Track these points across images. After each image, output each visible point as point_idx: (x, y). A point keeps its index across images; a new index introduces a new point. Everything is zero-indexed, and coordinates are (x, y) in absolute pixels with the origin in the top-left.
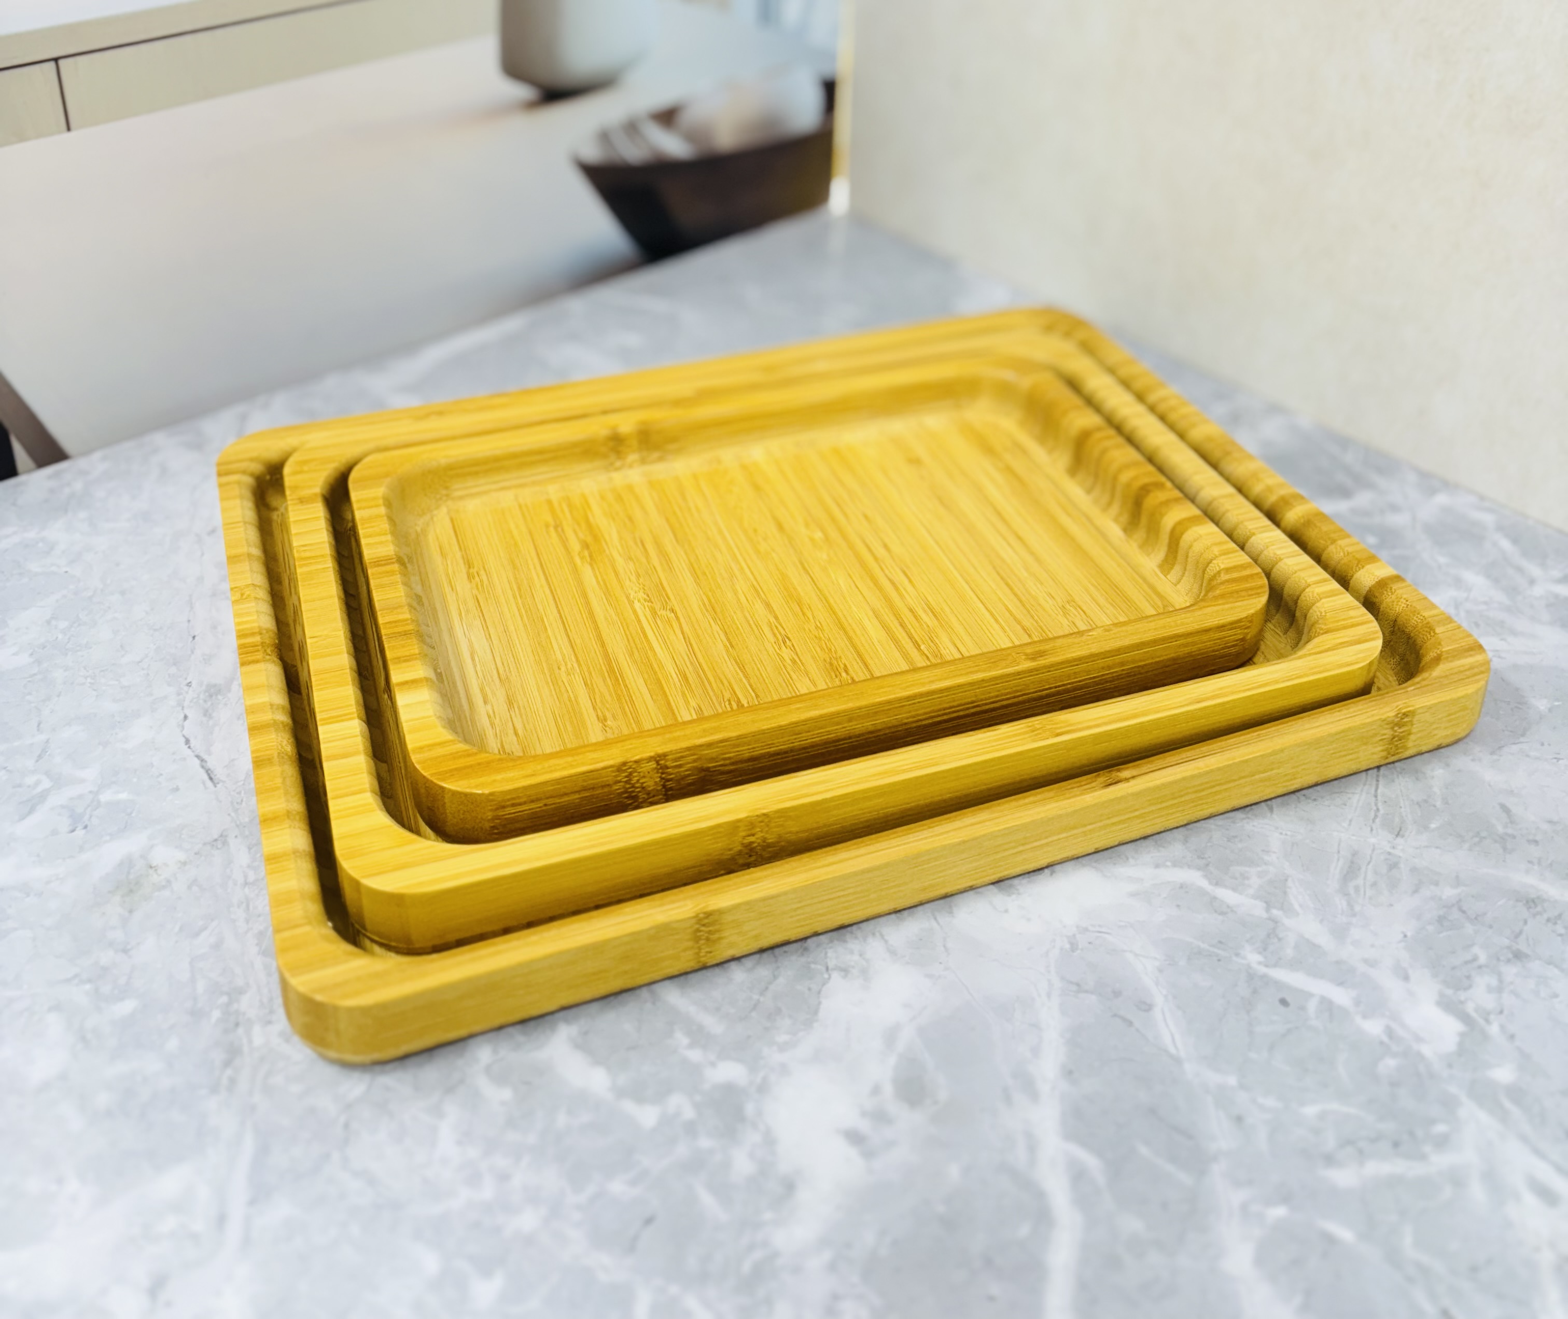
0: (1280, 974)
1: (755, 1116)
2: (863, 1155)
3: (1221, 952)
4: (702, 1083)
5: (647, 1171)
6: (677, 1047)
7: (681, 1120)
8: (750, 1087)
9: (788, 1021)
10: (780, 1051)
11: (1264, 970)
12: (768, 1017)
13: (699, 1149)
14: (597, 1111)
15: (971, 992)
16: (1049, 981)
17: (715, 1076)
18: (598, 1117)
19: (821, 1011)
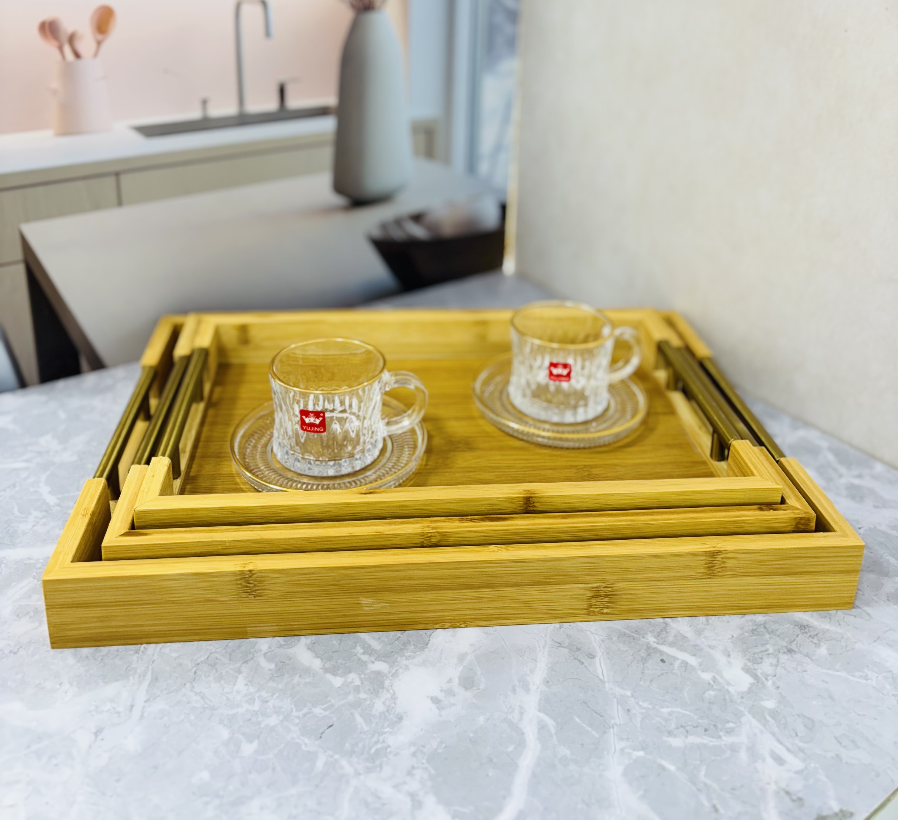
0: (664, 648)
1: (389, 686)
2: (438, 708)
3: (635, 636)
4: (366, 669)
5: (333, 705)
6: (357, 653)
7: (353, 685)
8: (389, 674)
9: (413, 647)
10: (406, 659)
11: (656, 645)
12: (403, 644)
13: (359, 698)
14: (314, 677)
15: (505, 642)
16: (545, 640)
17: (373, 667)
18: (314, 680)
19: (430, 644)
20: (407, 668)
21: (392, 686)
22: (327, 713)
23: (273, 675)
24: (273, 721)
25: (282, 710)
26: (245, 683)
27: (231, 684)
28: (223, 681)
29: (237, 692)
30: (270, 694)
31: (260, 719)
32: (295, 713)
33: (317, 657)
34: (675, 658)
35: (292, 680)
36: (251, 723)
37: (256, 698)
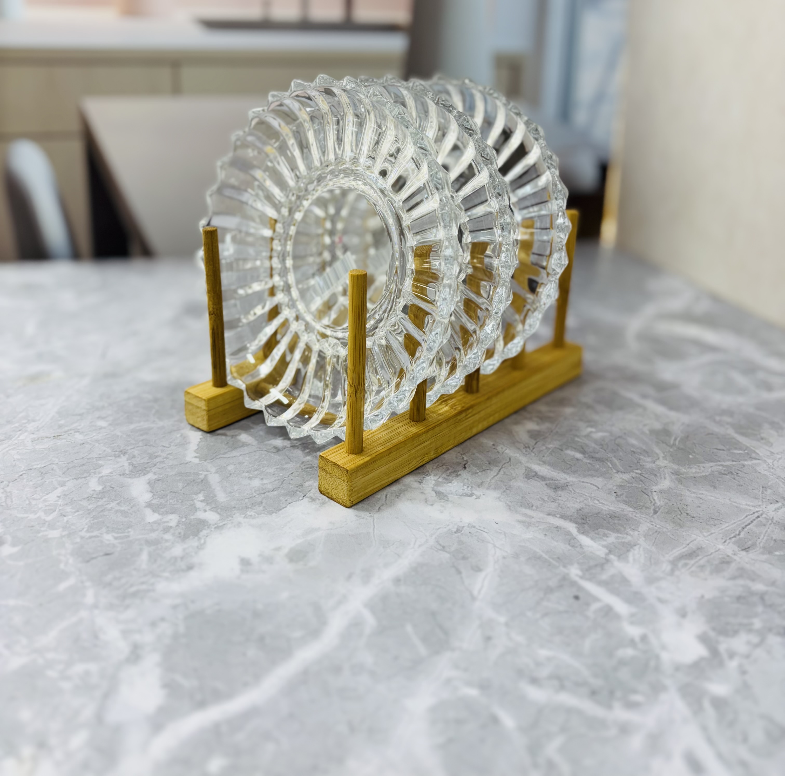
1: (205, 536)
2: (242, 571)
3: (554, 562)
4: (192, 515)
5: (128, 536)
6: (195, 499)
7: (166, 524)
8: (214, 525)
9: (261, 508)
10: (244, 517)
11: (577, 579)
12: (253, 504)
13: (162, 538)
14: (131, 508)
15: (375, 530)
16: (427, 540)
17: (201, 515)
18: (129, 510)
19: (283, 510)
20: (239, 525)
21: (207, 536)
22: (116, 542)
23: (93, 495)
24: (54, 534)
25: (72, 527)
26: (59, 495)
27: (46, 492)
28: (39, 489)
29: (43, 501)
30: (74, 511)
31: (42, 529)
32: (83, 533)
33: (151, 492)
34: (596, 599)
35: (107, 504)
36: (31, 530)
37: (57, 510)
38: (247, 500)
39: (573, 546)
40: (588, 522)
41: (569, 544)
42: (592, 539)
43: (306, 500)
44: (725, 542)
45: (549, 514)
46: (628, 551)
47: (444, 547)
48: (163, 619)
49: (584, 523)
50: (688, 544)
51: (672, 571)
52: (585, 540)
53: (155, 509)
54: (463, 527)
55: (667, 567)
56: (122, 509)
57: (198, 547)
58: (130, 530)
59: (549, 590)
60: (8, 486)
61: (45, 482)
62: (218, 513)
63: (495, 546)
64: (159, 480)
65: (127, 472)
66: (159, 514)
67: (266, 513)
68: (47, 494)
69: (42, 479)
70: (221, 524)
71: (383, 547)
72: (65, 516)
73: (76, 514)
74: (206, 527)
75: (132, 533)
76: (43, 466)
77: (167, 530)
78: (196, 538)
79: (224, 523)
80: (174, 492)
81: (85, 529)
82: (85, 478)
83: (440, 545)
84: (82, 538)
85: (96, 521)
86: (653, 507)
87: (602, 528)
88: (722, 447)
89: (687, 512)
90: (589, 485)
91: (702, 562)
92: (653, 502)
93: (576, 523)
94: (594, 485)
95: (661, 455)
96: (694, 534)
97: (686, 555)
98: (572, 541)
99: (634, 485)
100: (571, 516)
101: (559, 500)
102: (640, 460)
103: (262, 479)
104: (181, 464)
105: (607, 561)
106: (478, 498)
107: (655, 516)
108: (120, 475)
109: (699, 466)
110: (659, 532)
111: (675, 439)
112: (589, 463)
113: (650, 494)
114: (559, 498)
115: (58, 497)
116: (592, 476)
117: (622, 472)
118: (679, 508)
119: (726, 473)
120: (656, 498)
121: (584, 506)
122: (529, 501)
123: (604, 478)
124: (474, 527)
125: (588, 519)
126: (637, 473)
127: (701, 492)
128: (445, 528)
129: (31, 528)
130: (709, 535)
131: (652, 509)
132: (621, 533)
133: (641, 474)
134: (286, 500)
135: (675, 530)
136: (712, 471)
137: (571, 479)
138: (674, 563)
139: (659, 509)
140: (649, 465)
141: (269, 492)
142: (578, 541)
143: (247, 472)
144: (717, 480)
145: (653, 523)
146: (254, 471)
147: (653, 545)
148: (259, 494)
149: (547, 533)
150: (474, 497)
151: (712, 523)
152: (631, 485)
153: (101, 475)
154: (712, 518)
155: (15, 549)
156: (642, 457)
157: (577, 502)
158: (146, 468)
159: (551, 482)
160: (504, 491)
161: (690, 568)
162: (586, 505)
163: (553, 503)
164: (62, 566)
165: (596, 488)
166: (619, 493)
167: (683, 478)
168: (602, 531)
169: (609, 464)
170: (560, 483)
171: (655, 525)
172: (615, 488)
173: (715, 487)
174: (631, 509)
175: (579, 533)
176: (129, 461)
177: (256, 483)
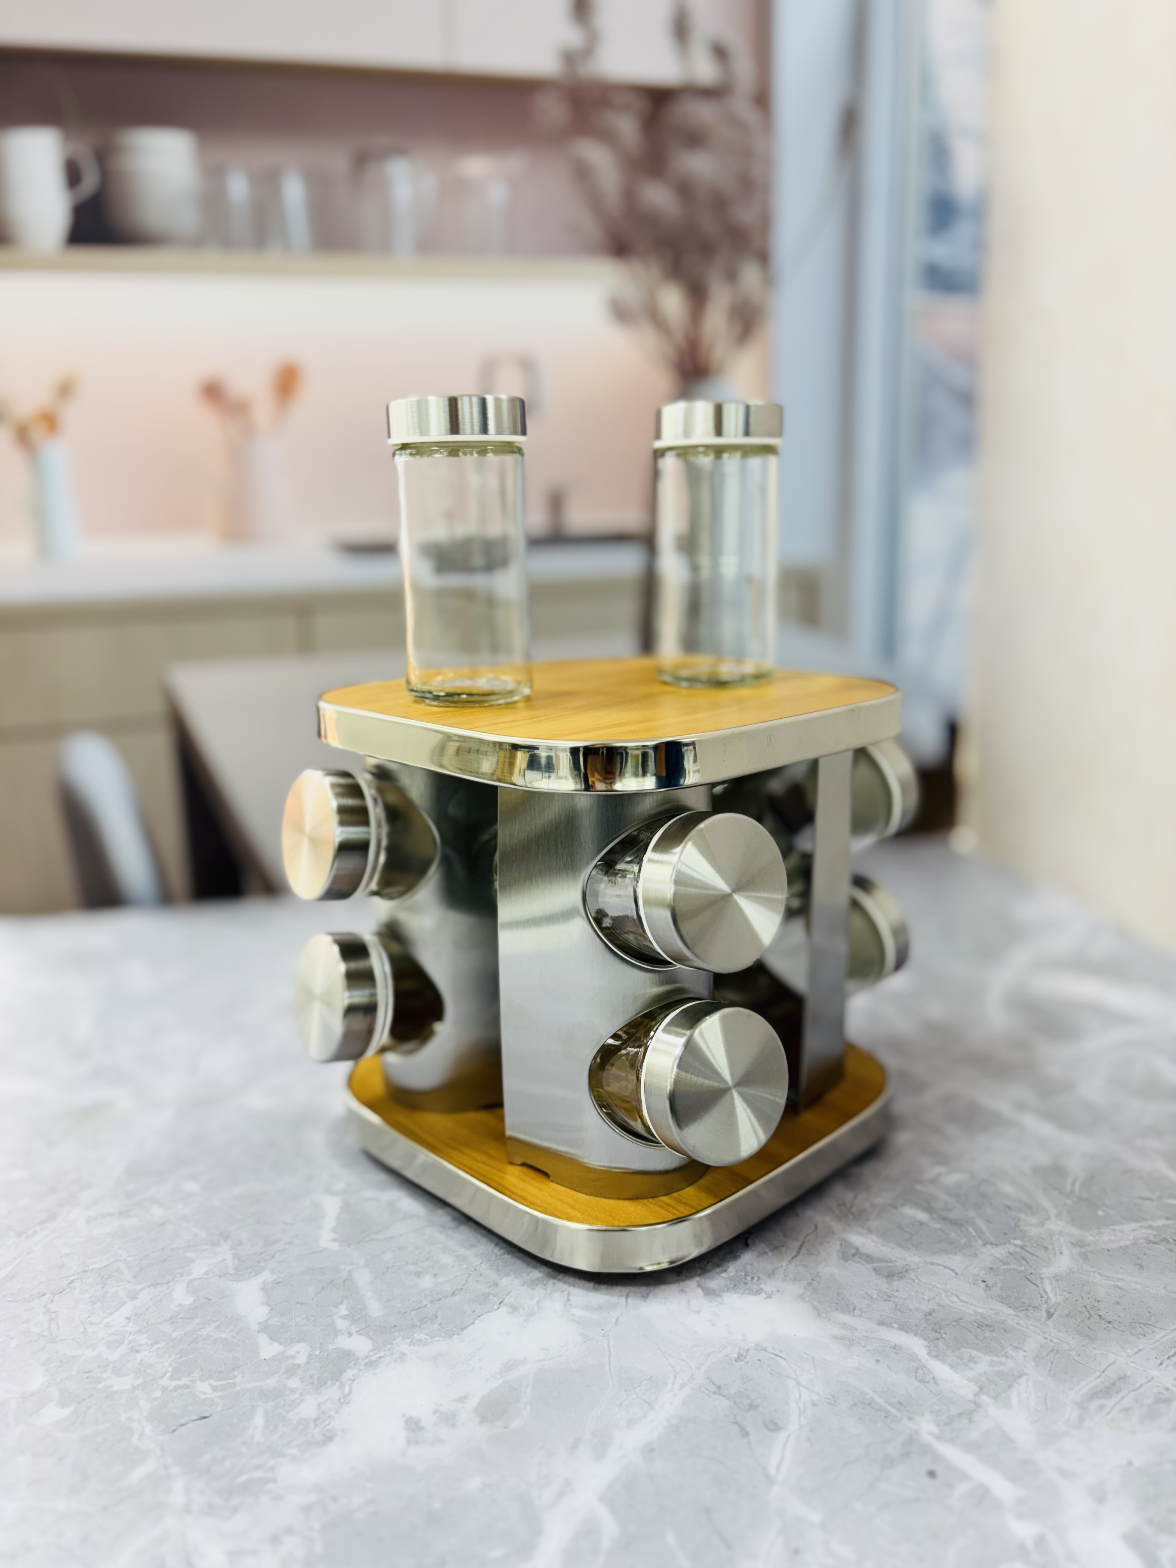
0: (946, 1450)
1: (350, 1379)
2: (408, 1441)
3: (894, 1411)
4: (330, 1343)
5: (234, 1385)
6: (334, 1314)
7: (290, 1361)
8: (364, 1360)
9: (436, 1326)
10: (410, 1344)
11: (931, 1440)
12: (422, 1319)
13: (285, 1386)
14: (238, 1334)
15: (612, 1359)
16: (693, 1374)
17: (344, 1342)
18: (234, 1337)
19: (469, 1329)
20: (401, 1358)
21: (353, 1381)
22: (215, 1395)
23: (178, 1314)
24: (122, 1384)
25: (149, 1371)
26: (128, 1315)
27: (108, 1311)
28: (99, 1304)
29: (105, 1326)
30: (150, 1342)
31: (105, 1375)
32: (165, 1382)
33: (268, 1304)
34: (964, 1476)
35: (201, 1329)
36: (88, 1378)
37: (126, 1342)
38: (413, 1313)
39: (922, 1381)
40: (944, 1335)
41: (916, 1378)
42: (952, 1367)
43: (503, 1309)
44: (1161, 1364)
45: (881, 1323)
46: (1010, 1386)
47: (719, 1387)
48: (289, 1531)
49: (938, 1339)
50: (1104, 1372)
51: (1081, 1419)
52: (940, 1369)
53: (273, 1332)
54: (748, 1350)
55: (1071, 1413)
56: (224, 1336)
57: (339, 1400)
58: (236, 1373)
59: (888, 1462)
60: (52, 1301)
61: (108, 1292)
62: (371, 1339)
63: (799, 1384)
64: (278, 1283)
65: (231, 1272)
66: (281, 1343)
67: (443, 1335)
68: (111, 1314)
69: (102, 1288)
70: (374, 1358)
71: (625, 1391)
72: (137, 1352)
73: (155, 1347)
74: (352, 1364)
75: (239, 1378)
76: (103, 1265)
77: (292, 1371)
78: (338, 1383)
79: (379, 1355)
80: (302, 1303)
81: (168, 1375)
82: (167, 1283)
83: (713, 1383)
84: (164, 1389)
85: (184, 1359)
86: (1045, 1306)
87: (966, 1347)
88: (1147, 1194)
89: (1100, 1313)
90: (941, 1268)
91: (1127, 1402)
92: (1045, 1297)
93: (925, 1340)
94: (949, 1268)
95: (1053, 1212)
96: (1113, 1353)
97: (1101, 1391)
98: (920, 1372)
99: (1013, 1267)
100: (916, 1326)
101: (894, 1296)
102: (1019, 1220)
103: (436, 1275)
104: (313, 1253)
105: (978, 1405)
106: (769, 1296)
107: (1050, 1322)
108: (220, 1276)
109: (1114, 1230)
110: (1058, 1351)
111: (1074, 1183)
112: (940, 1229)
113: (1038, 1283)
114: (896, 1294)
115: (127, 1318)
116: (946, 1252)
117: (992, 1244)
118: (1085, 1307)
119: (1157, 1240)
120: (1049, 1289)
121: (936, 1308)
122: (849, 1301)
123: (964, 1254)
124: (765, 1350)
125: (942, 1331)
126: (1016, 1246)
127: (1120, 1276)
128: (720, 1352)
129: (88, 1375)
130: (1136, 1353)
131: (1043, 1310)
132: (997, 1356)
133: (1022, 1247)
134: (474, 1311)
135: (1083, 1346)
136: (1135, 1238)
137: (912, 1258)
138: (1082, 1406)
139: (1055, 1310)
140: (1034, 1231)
141: (446, 1297)
142: (930, 1372)
143: (413, 1264)
144: (1145, 1254)
145: (1046, 1336)
146: (422, 1262)
147: (1049, 1374)
148: (432, 1302)
149: (879, 1358)
150: (763, 1295)
151: (1139, 1331)
152: (1008, 1267)
153: (191, 1277)
154: (1139, 1323)
155: (65, 1412)
156: (1022, 1216)
157: (924, 1299)
158: (259, 1262)
159: (882, 1264)
160: (809, 1284)
161: (1108, 1413)
162: (939, 1305)
163: (887, 1303)
164: (135, 1440)
165: (953, 1274)
166: (990, 1283)
167: (1089, 1251)
168: (966, 1352)
169: (971, 1229)
170: (896, 1267)
171: (1050, 1338)
172: (982, 1273)
173: (1141, 1267)
174: (1012, 1312)
175: (930, 1356)
176: (234, 1251)
177: (427, 1282)
